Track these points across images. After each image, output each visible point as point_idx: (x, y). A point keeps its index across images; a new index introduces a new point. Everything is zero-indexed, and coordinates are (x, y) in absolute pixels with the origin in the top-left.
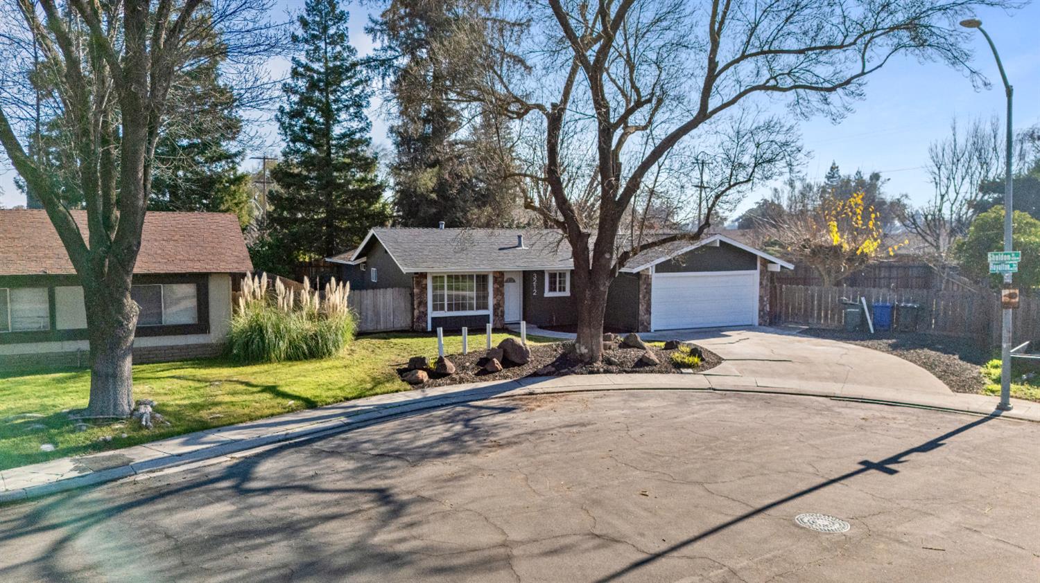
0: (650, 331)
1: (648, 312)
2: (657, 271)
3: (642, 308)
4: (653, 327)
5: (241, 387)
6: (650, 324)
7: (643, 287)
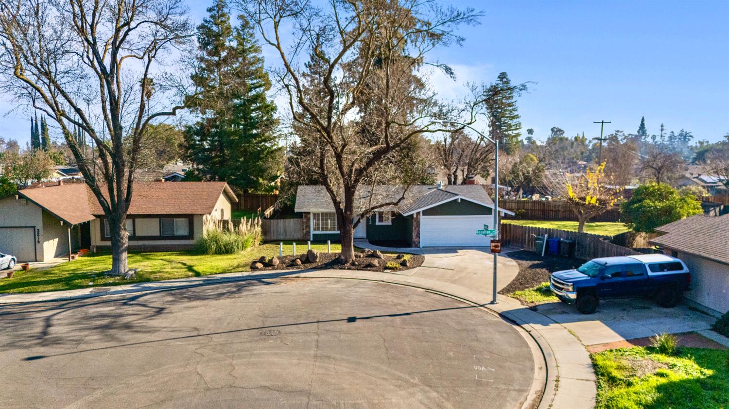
0: (419, 247)
1: (418, 236)
2: (424, 215)
3: (414, 235)
4: (421, 245)
5: (180, 265)
6: (419, 243)
7: (415, 223)
